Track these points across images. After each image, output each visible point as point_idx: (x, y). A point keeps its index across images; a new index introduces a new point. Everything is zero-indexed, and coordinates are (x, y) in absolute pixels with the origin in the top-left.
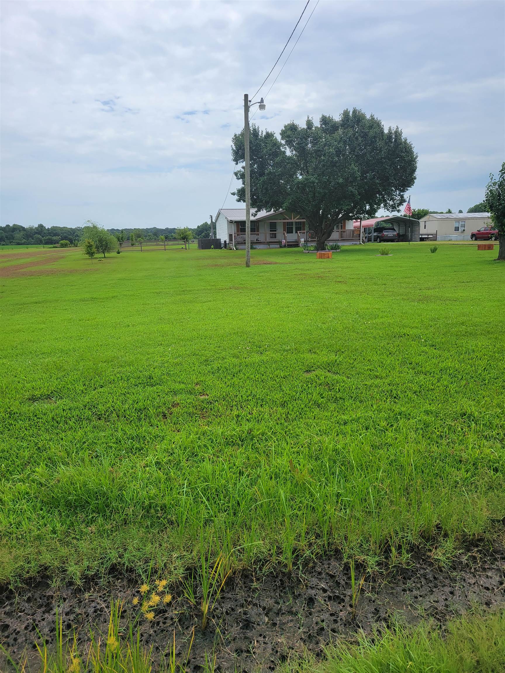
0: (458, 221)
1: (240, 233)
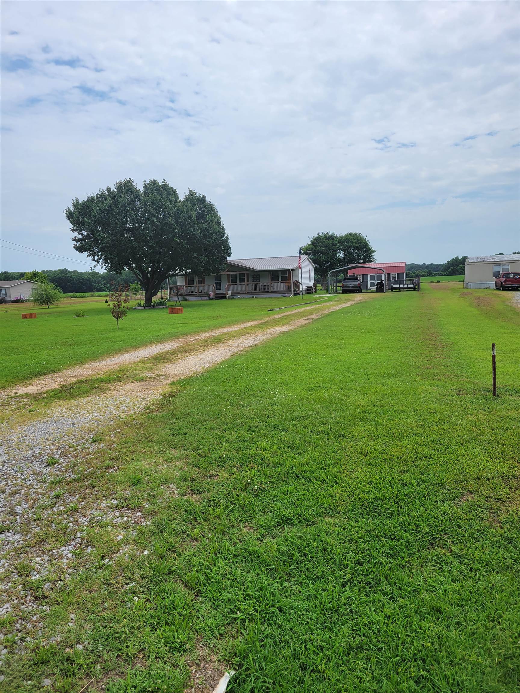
0: (499, 265)
1: (188, 285)
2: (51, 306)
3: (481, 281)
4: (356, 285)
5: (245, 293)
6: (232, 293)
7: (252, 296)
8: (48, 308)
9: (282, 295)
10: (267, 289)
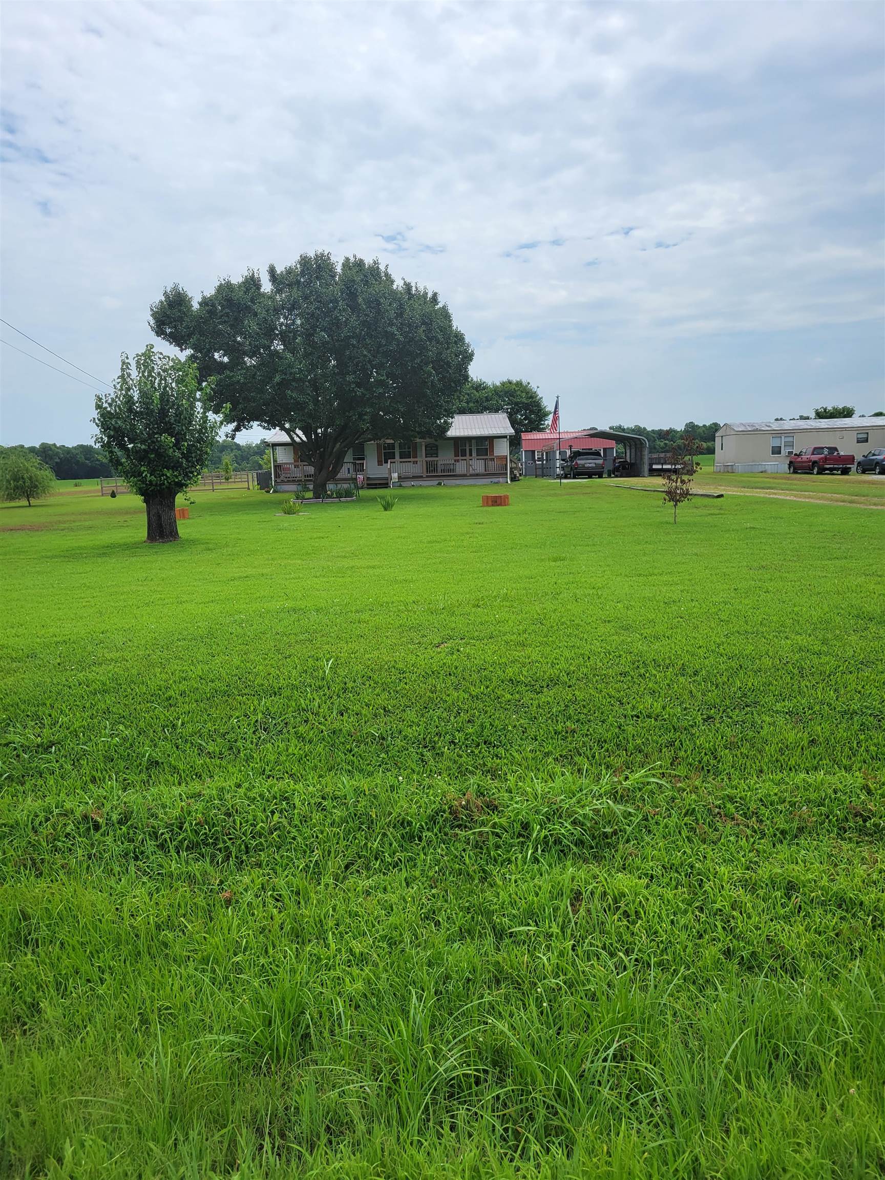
0: (779, 435)
2: (33, 501)
3: (753, 462)
4: (598, 464)
5: (422, 477)
6: (399, 478)
7: (437, 482)
8: (30, 506)
9: (491, 480)
10: (450, 470)
